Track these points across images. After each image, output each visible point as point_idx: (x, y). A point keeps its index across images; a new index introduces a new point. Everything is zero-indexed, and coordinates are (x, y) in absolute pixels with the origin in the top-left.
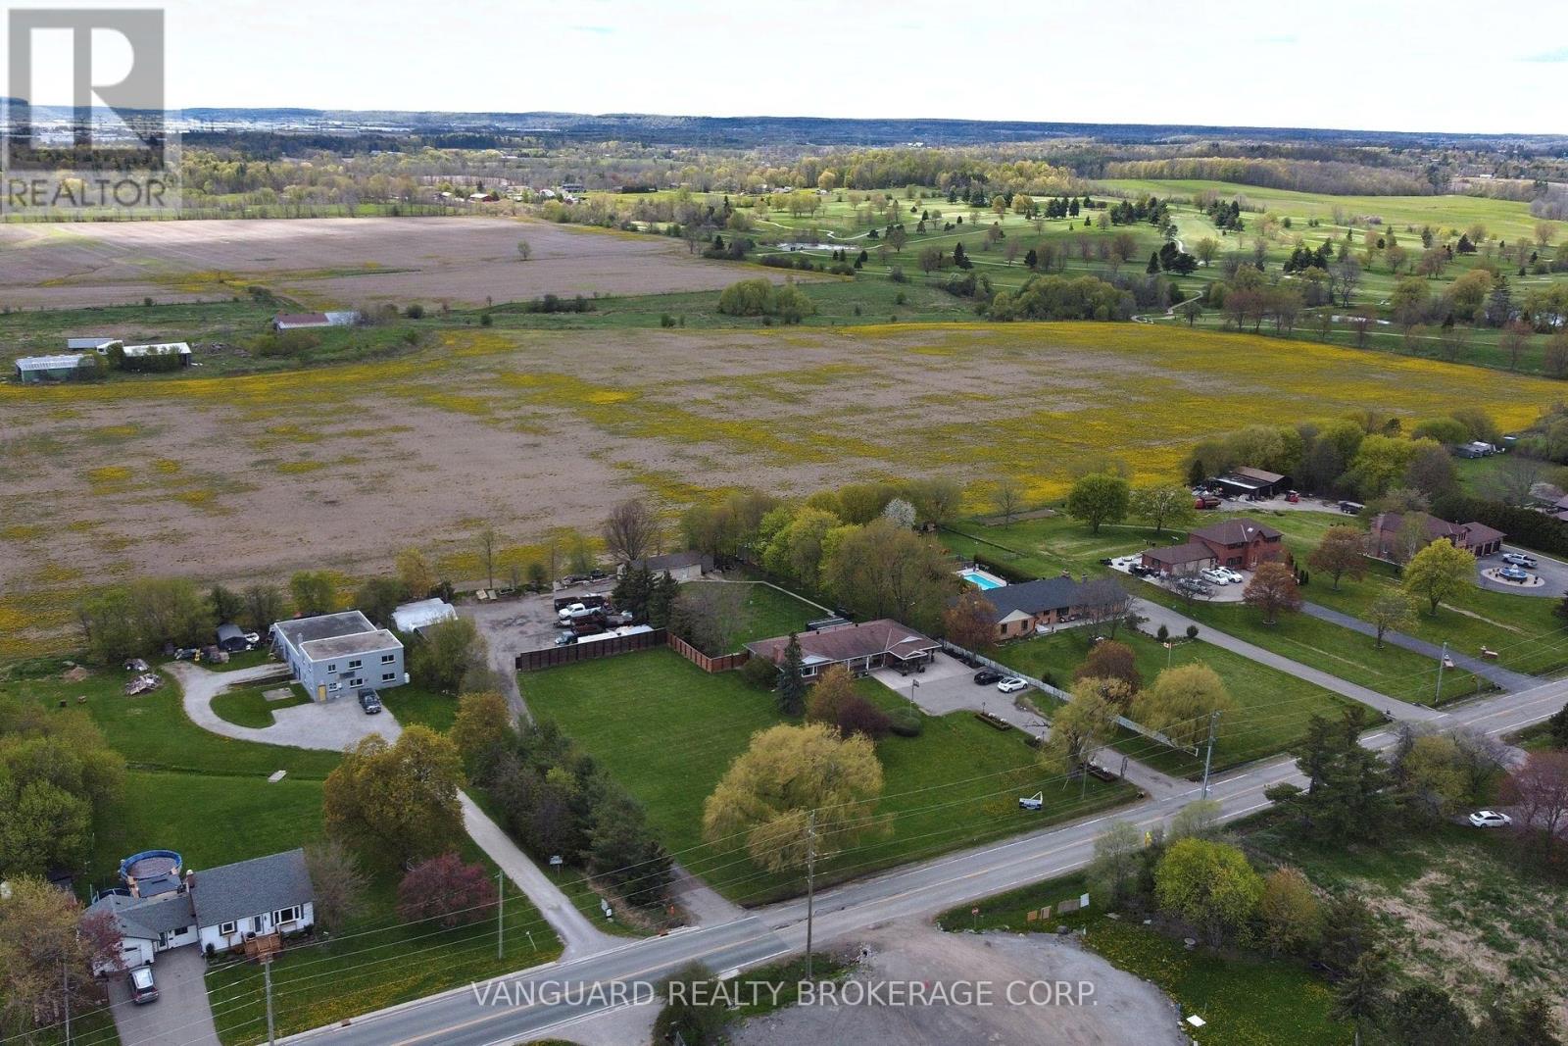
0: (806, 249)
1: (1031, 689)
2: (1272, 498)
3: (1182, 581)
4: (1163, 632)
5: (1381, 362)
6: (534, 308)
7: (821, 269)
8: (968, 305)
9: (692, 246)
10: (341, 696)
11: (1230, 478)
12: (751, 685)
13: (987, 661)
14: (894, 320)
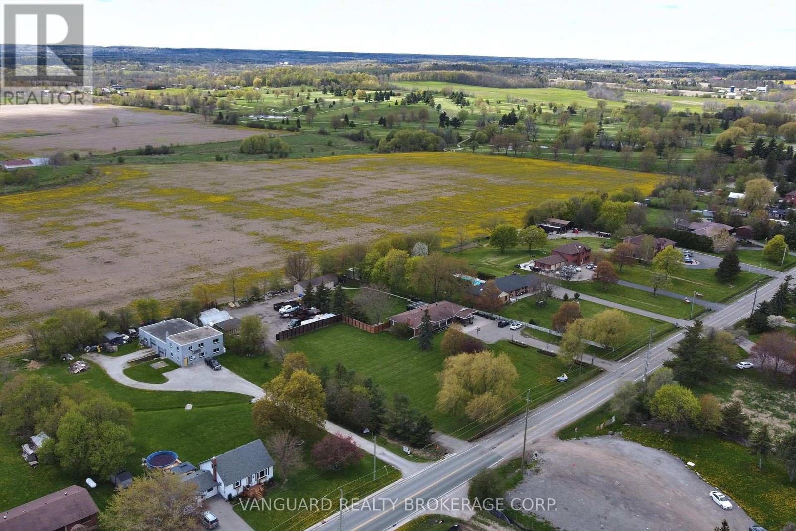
0: (262, 118)
1: (524, 327)
2: (566, 232)
3: (558, 272)
4: (566, 297)
5: (569, 167)
6: (140, 153)
7: (281, 129)
8: (362, 146)
9: (206, 118)
10: (195, 362)
11: (546, 224)
12: (398, 338)
13: (498, 316)
14: (333, 154)
